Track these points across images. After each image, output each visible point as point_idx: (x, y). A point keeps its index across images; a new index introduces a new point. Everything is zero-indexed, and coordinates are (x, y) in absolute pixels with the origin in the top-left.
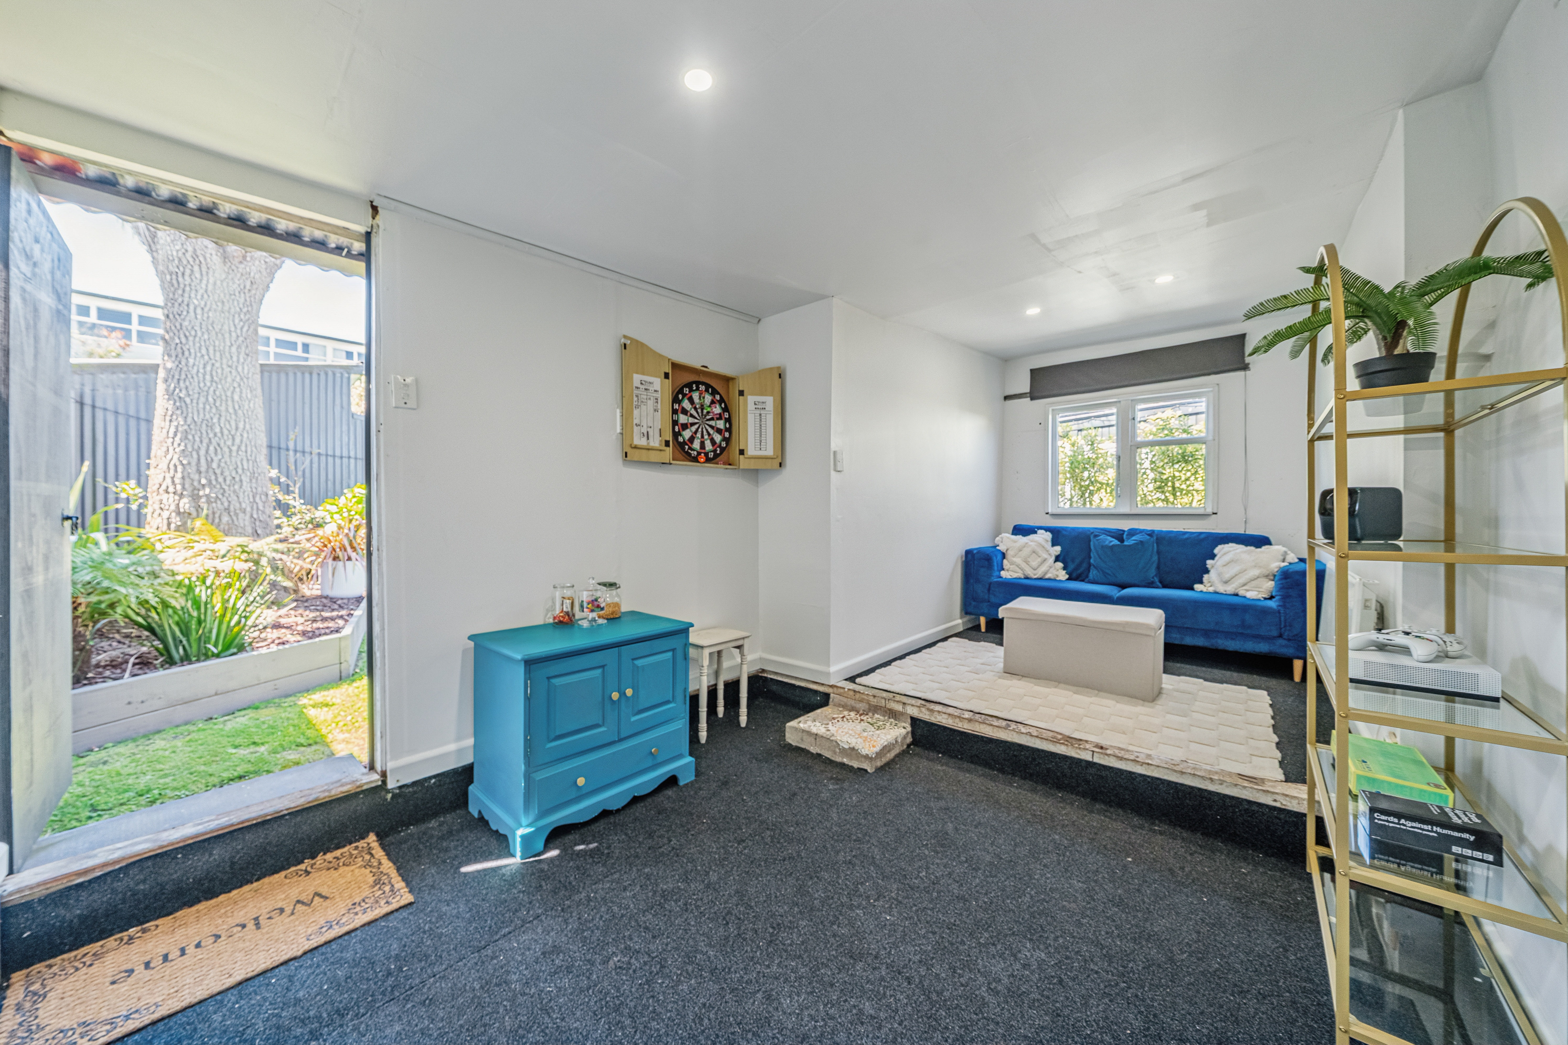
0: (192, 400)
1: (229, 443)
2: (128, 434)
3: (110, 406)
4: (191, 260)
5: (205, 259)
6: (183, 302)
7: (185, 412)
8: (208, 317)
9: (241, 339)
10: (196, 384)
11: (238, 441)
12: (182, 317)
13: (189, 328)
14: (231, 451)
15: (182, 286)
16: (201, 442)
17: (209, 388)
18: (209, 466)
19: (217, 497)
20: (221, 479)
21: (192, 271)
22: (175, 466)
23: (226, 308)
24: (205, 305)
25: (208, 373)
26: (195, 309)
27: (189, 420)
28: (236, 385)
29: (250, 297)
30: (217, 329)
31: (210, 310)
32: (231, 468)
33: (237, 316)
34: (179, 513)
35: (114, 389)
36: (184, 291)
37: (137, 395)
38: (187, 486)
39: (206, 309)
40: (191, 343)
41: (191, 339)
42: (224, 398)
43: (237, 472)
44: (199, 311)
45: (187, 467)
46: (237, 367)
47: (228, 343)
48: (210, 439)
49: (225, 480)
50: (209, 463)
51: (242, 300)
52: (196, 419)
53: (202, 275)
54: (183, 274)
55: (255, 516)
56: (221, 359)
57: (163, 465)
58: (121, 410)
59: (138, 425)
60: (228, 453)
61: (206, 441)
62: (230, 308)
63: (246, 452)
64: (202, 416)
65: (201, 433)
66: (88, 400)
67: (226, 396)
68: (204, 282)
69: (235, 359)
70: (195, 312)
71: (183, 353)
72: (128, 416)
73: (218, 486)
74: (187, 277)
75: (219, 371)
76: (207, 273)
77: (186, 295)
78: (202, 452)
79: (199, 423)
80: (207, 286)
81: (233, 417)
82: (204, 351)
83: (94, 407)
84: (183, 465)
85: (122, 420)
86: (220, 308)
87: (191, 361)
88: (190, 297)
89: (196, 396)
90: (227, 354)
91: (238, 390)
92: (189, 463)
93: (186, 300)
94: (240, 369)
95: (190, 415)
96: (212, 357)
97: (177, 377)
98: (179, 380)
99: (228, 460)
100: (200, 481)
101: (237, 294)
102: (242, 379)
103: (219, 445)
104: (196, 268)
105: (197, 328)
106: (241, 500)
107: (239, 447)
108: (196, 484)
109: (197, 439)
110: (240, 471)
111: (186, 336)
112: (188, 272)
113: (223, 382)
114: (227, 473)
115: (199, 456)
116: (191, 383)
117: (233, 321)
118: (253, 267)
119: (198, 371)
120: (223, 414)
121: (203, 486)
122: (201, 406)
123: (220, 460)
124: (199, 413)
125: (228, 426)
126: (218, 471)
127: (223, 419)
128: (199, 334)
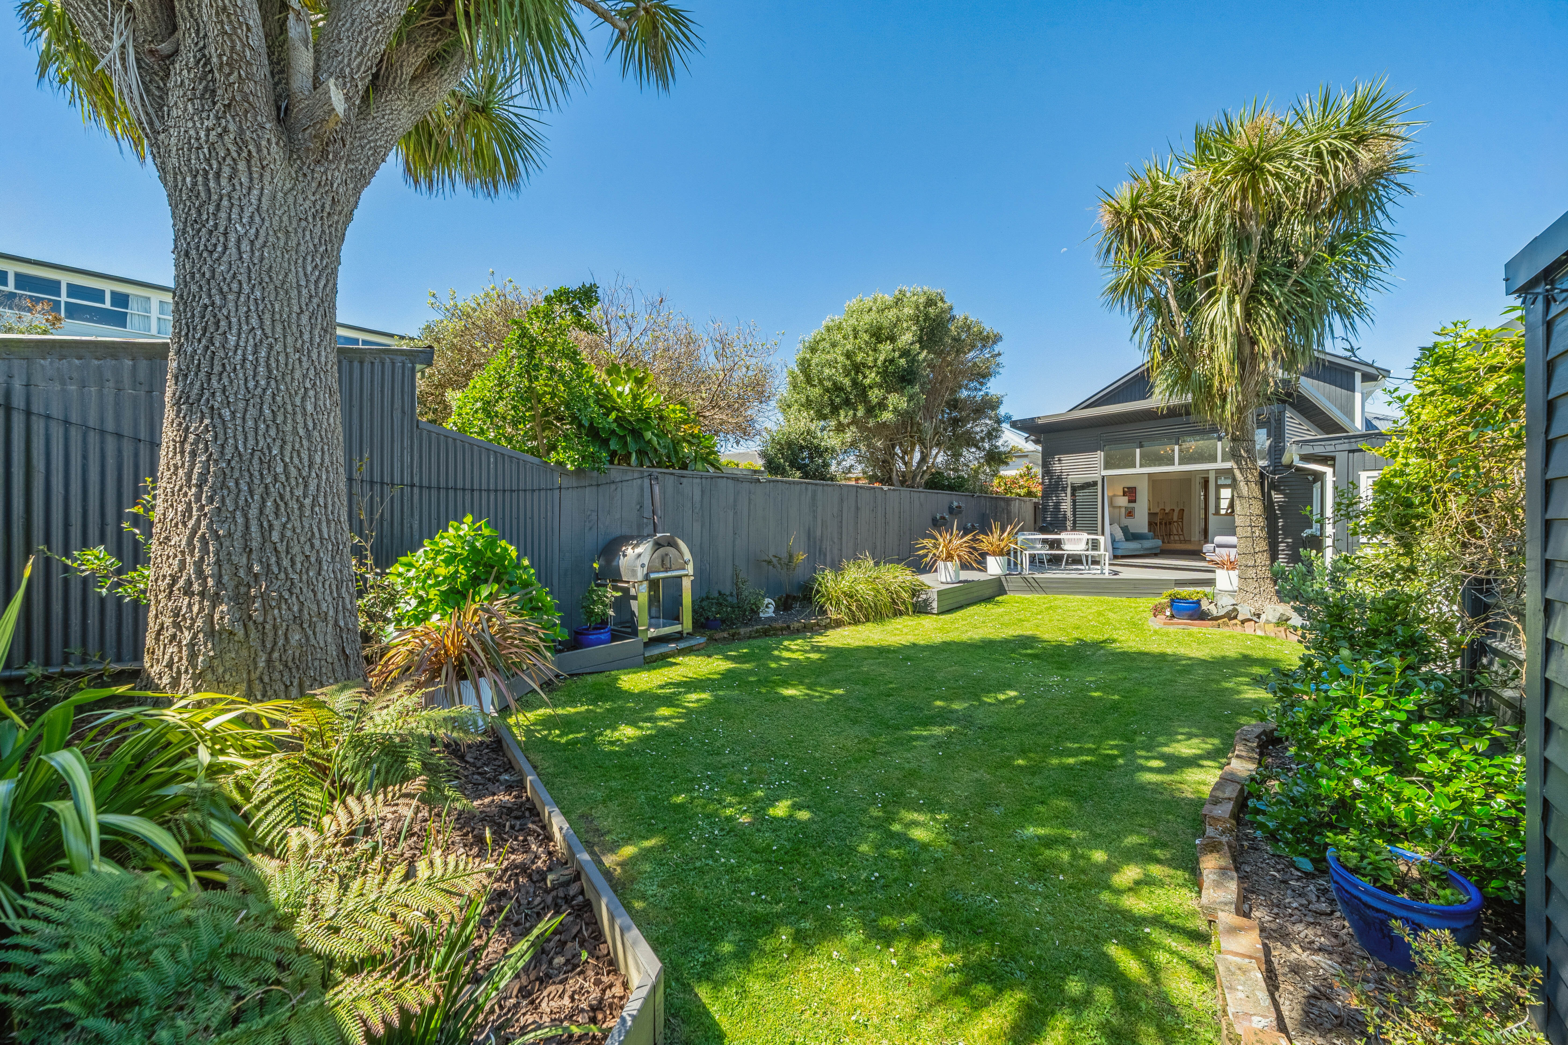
0: (233, 413)
1: (299, 492)
2: (85, 457)
3: (56, 411)
4: (233, 149)
5: (259, 151)
6: (216, 226)
7: (221, 436)
8: (262, 259)
9: (315, 301)
10: (242, 382)
11: (312, 488)
12: (216, 255)
13: (228, 277)
14: (301, 507)
15: (215, 197)
16: (251, 492)
17: (264, 390)
18: (265, 538)
19: (281, 596)
20: (286, 563)
21: (235, 170)
22: (203, 539)
23: (293, 243)
24: (257, 236)
25: (262, 361)
26: (239, 241)
27: (229, 451)
28: (308, 385)
29: (330, 226)
30: (278, 280)
31: (264, 246)
32: (302, 539)
33: (309, 258)
34: (211, 633)
35: (63, 383)
36: (218, 207)
37: (100, 393)
38: (225, 579)
39: (258, 244)
40: (231, 305)
41: (231, 297)
42: (289, 408)
43: (312, 546)
44: (245, 246)
45: (227, 543)
46: (309, 351)
47: (296, 309)
48: (266, 487)
49: (293, 563)
50: (266, 532)
51: (318, 231)
52: (241, 449)
53: (251, 179)
54: (218, 175)
55: (342, 623)
56: (285, 337)
57: (180, 539)
58: (74, 418)
59: (103, 442)
60: (297, 512)
61: (259, 491)
62: (299, 244)
63: (326, 507)
64: (251, 442)
65: (251, 475)
66: (18, 401)
67: (293, 405)
68: (256, 192)
69: (306, 337)
70: (239, 248)
71: (217, 324)
72: (86, 429)
73: (282, 576)
74: (224, 182)
75: (282, 359)
76: (262, 175)
77: (223, 215)
78: (253, 512)
79: (247, 457)
80: (260, 200)
81: (305, 443)
82: (254, 322)
83: (28, 413)
84: (218, 537)
85: (75, 434)
86: (282, 243)
87: (232, 340)
88: (230, 219)
89: (241, 405)
90: (294, 327)
91: (311, 393)
92: (230, 534)
93: (222, 224)
94: (314, 356)
95: (231, 441)
96: (269, 332)
97: (205, 369)
98: (209, 375)
99: (298, 524)
100: (250, 568)
101: (310, 219)
102: (317, 374)
103: (282, 497)
104: (242, 166)
105: (243, 278)
106: (320, 596)
107: (315, 499)
108: (242, 573)
109: (244, 487)
110: (317, 543)
111: (221, 291)
112: (226, 171)
113: (288, 379)
114: (296, 549)
115: (247, 520)
116: (231, 382)
117: (304, 268)
118: (336, 173)
119: (244, 360)
120: (290, 438)
121: (256, 576)
122: (250, 423)
123: (284, 526)
124: (246, 439)
125: (296, 461)
126: (281, 548)
127: (288, 447)
128: (246, 289)
